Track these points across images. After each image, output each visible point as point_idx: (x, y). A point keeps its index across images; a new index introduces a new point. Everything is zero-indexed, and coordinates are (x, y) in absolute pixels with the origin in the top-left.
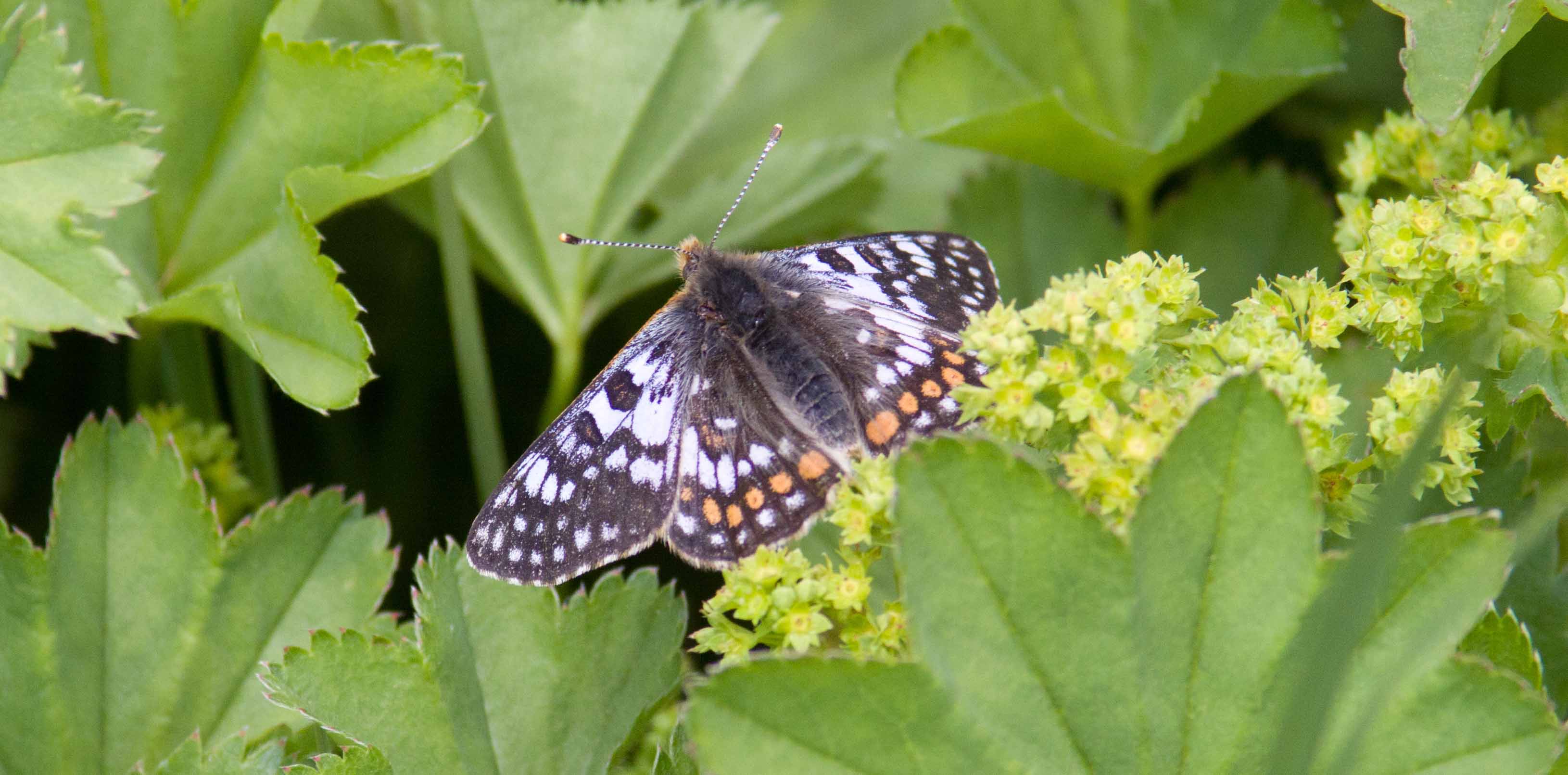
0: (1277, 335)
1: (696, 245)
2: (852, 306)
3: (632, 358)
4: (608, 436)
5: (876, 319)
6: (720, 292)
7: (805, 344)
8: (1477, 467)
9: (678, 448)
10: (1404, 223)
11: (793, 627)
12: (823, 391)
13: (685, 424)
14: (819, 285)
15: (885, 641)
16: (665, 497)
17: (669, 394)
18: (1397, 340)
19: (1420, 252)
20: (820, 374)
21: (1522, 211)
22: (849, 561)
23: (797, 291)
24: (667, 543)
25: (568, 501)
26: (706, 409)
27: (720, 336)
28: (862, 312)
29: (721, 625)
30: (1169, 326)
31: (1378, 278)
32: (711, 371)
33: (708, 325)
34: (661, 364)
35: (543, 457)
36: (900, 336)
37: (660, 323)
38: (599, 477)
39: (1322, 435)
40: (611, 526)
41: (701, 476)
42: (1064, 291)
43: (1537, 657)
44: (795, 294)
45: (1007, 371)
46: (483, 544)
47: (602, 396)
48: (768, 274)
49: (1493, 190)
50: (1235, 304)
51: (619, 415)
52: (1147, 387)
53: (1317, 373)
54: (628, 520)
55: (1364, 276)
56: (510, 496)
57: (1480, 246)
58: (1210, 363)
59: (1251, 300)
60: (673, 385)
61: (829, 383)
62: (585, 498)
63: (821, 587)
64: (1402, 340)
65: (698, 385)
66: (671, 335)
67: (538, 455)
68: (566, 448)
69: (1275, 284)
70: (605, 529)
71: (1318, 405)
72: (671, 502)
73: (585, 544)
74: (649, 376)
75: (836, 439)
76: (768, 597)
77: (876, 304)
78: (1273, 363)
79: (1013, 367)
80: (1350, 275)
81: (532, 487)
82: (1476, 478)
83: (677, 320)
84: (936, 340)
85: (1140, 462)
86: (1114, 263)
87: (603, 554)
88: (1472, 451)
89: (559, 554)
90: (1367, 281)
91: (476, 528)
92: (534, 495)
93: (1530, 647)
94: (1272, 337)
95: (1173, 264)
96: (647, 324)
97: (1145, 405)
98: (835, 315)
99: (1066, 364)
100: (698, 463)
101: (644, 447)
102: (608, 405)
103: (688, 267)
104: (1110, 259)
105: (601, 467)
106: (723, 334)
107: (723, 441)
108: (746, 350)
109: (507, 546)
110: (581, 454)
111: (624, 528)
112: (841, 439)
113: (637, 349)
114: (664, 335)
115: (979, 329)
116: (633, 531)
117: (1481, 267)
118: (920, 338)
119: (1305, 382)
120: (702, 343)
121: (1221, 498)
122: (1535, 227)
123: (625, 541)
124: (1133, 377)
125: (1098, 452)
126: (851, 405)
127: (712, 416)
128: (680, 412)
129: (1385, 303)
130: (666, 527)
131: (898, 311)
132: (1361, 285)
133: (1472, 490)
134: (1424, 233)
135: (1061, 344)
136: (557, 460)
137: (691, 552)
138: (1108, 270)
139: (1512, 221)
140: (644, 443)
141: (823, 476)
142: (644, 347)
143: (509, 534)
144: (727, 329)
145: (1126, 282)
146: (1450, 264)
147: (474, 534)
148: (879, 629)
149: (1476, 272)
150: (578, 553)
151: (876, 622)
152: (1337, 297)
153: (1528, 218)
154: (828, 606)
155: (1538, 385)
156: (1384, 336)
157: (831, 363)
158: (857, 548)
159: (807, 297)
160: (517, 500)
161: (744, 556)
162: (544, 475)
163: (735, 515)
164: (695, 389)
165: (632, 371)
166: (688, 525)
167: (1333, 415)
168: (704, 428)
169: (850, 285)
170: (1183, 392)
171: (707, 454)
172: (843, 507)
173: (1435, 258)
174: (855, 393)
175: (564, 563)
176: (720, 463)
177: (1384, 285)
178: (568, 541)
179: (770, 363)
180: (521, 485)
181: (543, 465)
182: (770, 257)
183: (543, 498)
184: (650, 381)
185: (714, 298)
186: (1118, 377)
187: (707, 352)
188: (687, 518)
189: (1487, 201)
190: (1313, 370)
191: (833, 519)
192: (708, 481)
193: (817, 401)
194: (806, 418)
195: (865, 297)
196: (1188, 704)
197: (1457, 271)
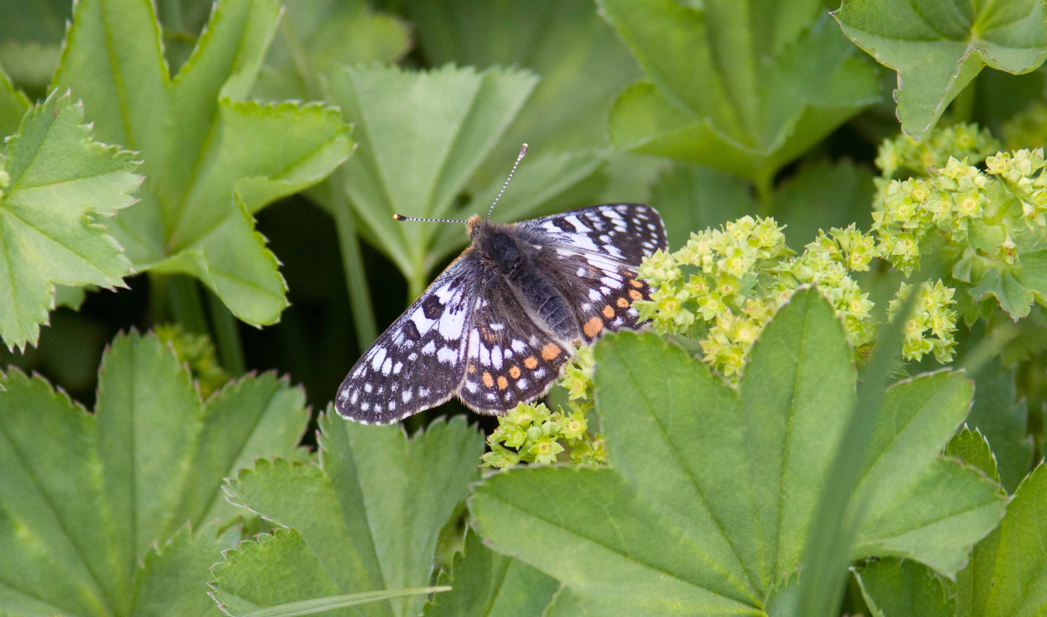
0: (831, 264)
1: (478, 220)
2: (574, 254)
3: (439, 287)
4: (424, 334)
5: (589, 261)
6: (492, 247)
7: (545, 278)
8: (955, 341)
9: (467, 341)
10: (907, 194)
11: (541, 451)
12: (556, 306)
13: (471, 327)
14: (554, 241)
15: (597, 457)
16: (459, 372)
17: (462, 309)
18: (905, 266)
19: (917, 211)
20: (554, 296)
21: (977, 186)
22: (574, 409)
23: (540, 245)
24: (460, 398)
25: (398, 374)
26: (485, 318)
27: (493, 274)
28: (580, 257)
29: (497, 450)
30: (766, 260)
31: (892, 227)
32: (489, 296)
33: (486, 268)
34: (457, 291)
35: (383, 348)
36: (603, 271)
37: (456, 267)
38: (418, 359)
39: (858, 324)
40: (425, 388)
41: (481, 358)
42: (698, 241)
43: (994, 456)
44: (539, 247)
45: (665, 291)
46: (345, 400)
47: (420, 311)
48: (522, 235)
49: (958, 173)
50: (806, 246)
51: (430, 322)
52: (750, 298)
53: (855, 286)
54: (435, 385)
55: (884, 227)
56: (362, 371)
57: (951, 208)
58: (790, 282)
59: (816, 244)
60: (464, 303)
61: (560, 301)
62: (409, 371)
63: (557, 426)
64: (908, 266)
65: (480, 303)
66: (463, 274)
67: (380, 346)
68: (398, 342)
69: (830, 233)
70: (421, 390)
71: (855, 305)
72: (463, 374)
73: (408, 399)
74: (450, 299)
75: (565, 335)
76: (525, 433)
77: (589, 251)
78: (828, 281)
79: (668, 288)
80: (876, 226)
81: (376, 366)
82: (955, 347)
83: (466, 265)
84: (625, 273)
85: (747, 344)
86: (732, 223)
87: (419, 406)
88: (952, 331)
89: (392, 406)
90: (886, 230)
91: (341, 390)
92: (377, 371)
93: (990, 451)
94: (827, 265)
95: (767, 223)
96: (448, 267)
97: (750, 309)
98: (563, 259)
99: (701, 285)
100: (479, 350)
101: (446, 341)
102: (424, 316)
103: (473, 234)
104: (729, 221)
105: (419, 353)
106: (495, 273)
107: (495, 337)
108: (509, 282)
109: (360, 401)
110: (406, 346)
111: (433, 389)
112: (568, 335)
113: (442, 282)
114: (459, 274)
115: (647, 265)
116: (439, 392)
117: (952, 220)
118: (615, 272)
119: (847, 292)
120: (482, 278)
121: (796, 365)
122: (985, 196)
123: (434, 397)
124: (742, 292)
125: (722, 339)
126: (574, 314)
127: (488, 322)
128: (468, 320)
129: (896, 243)
130: (459, 388)
131: (603, 255)
132: (882, 232)
133: (952, 354)
134: (919, 200)
135: (698, 273)
136: (392, 350)
137: (474, 404)
138: (728, 227)
139: (970, 192)
140: (446, 338)
141: (557, 358)
142: (446, 281)
143: (362, 394)
144: (498, 270)
145: (738, 234)
146: (935, 218)
147: (340, 394)
148: (594, 450)
149: (949, 223)
150: (404, 405)
151: (591, 446)
152: (867, 240)
153: (980, 190)
154: (562, 437)
155: (991, 291)
156: (897, 262)
157: (560, 288)
158: (580, 401)
159: (546, 249)
160: (367, 374)
161: (510, 408)
162: (384, 358)
163: (503, 382)
164: (478, 306)
165: (439, 296)
166: (472, 387)
167: (865, 311)
168: (484, 329)
169: (574, 240)
170: (773, 300)
171: (485, 345)
172: (569, 377)
173: (925, 215)
174: (576, 305)
175: (395, 411)
176: (493, 351)
177: (895, 232)
178: (398, 398)
179: (524, 290)
180: (369, 364)
181: (384, 352)
182: (524, 225)
183: (383, 372)
184: (450, 301)
185: (489, 252)
186: (733, 292)
187: (485, 284)
188: (472, 384)
189: (955, 180)
190: (852, 285)
191: (563, 384)
192: (485, 361)
193: (553, 312)
194: (547, 322)
195: (582, 247)
196: (781, 490)
197: (938, 223)
